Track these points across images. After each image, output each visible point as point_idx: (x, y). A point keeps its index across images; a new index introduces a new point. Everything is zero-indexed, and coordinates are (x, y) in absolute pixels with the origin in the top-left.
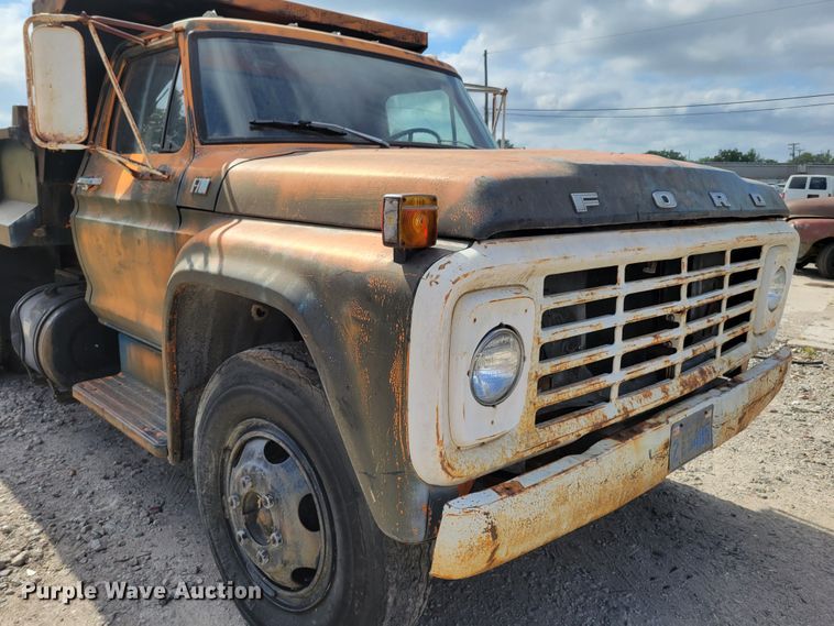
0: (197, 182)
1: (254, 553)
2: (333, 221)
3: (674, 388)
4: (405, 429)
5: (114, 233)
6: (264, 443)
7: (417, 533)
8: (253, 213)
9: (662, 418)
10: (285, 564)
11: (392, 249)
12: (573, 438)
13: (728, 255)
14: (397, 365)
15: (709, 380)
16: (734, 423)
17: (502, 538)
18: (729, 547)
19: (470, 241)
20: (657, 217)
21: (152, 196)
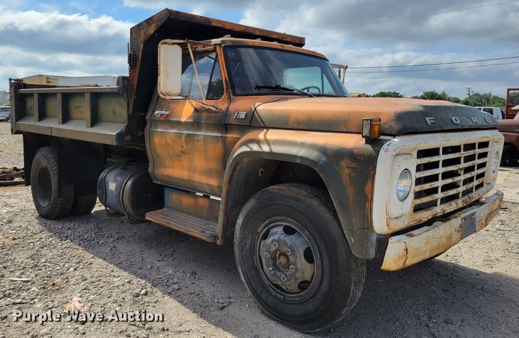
0: (238, 113)
1: (279, 278)
2: (322, 129)
3: (460, 203)
4: (371, 210)
5: (180, 137)
6: (282, 227)
7: (372, 253)
8: (275, 126)
9: (457, 215)
10: (296, 279)
11: (364, 139)
12: (426, 219)
13: (477, 145)
14: (369, 183)
15: (472, 201)
16: (484, 221)
17: (409, 255)
18: (480, 287)
19: (394, 136)
20: (454, 127)
21: (207, 120)
